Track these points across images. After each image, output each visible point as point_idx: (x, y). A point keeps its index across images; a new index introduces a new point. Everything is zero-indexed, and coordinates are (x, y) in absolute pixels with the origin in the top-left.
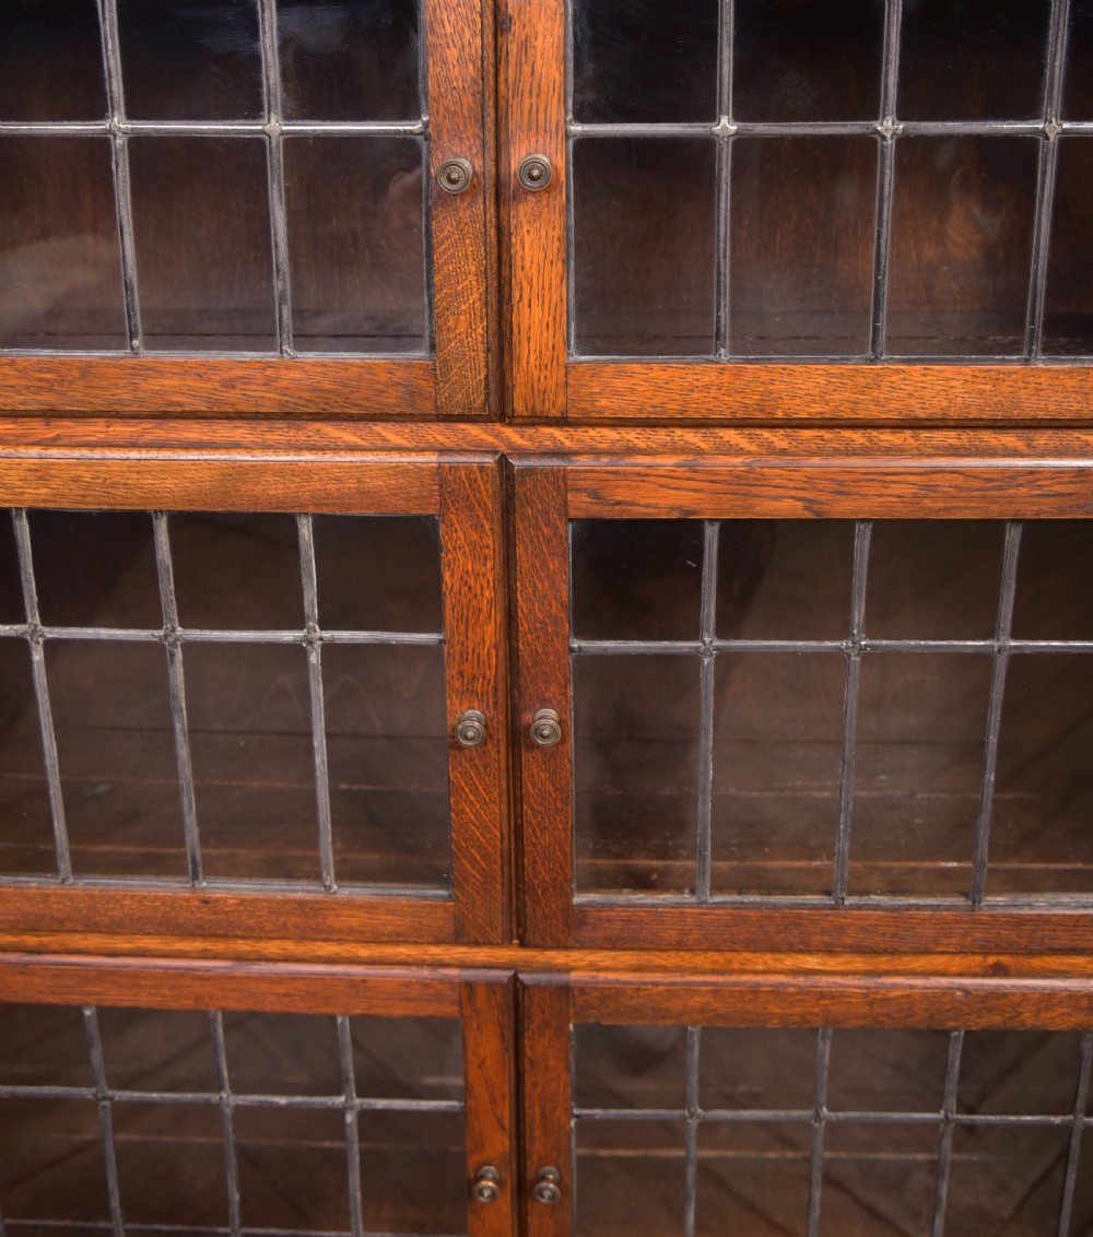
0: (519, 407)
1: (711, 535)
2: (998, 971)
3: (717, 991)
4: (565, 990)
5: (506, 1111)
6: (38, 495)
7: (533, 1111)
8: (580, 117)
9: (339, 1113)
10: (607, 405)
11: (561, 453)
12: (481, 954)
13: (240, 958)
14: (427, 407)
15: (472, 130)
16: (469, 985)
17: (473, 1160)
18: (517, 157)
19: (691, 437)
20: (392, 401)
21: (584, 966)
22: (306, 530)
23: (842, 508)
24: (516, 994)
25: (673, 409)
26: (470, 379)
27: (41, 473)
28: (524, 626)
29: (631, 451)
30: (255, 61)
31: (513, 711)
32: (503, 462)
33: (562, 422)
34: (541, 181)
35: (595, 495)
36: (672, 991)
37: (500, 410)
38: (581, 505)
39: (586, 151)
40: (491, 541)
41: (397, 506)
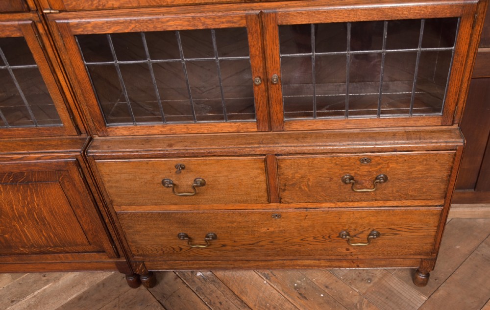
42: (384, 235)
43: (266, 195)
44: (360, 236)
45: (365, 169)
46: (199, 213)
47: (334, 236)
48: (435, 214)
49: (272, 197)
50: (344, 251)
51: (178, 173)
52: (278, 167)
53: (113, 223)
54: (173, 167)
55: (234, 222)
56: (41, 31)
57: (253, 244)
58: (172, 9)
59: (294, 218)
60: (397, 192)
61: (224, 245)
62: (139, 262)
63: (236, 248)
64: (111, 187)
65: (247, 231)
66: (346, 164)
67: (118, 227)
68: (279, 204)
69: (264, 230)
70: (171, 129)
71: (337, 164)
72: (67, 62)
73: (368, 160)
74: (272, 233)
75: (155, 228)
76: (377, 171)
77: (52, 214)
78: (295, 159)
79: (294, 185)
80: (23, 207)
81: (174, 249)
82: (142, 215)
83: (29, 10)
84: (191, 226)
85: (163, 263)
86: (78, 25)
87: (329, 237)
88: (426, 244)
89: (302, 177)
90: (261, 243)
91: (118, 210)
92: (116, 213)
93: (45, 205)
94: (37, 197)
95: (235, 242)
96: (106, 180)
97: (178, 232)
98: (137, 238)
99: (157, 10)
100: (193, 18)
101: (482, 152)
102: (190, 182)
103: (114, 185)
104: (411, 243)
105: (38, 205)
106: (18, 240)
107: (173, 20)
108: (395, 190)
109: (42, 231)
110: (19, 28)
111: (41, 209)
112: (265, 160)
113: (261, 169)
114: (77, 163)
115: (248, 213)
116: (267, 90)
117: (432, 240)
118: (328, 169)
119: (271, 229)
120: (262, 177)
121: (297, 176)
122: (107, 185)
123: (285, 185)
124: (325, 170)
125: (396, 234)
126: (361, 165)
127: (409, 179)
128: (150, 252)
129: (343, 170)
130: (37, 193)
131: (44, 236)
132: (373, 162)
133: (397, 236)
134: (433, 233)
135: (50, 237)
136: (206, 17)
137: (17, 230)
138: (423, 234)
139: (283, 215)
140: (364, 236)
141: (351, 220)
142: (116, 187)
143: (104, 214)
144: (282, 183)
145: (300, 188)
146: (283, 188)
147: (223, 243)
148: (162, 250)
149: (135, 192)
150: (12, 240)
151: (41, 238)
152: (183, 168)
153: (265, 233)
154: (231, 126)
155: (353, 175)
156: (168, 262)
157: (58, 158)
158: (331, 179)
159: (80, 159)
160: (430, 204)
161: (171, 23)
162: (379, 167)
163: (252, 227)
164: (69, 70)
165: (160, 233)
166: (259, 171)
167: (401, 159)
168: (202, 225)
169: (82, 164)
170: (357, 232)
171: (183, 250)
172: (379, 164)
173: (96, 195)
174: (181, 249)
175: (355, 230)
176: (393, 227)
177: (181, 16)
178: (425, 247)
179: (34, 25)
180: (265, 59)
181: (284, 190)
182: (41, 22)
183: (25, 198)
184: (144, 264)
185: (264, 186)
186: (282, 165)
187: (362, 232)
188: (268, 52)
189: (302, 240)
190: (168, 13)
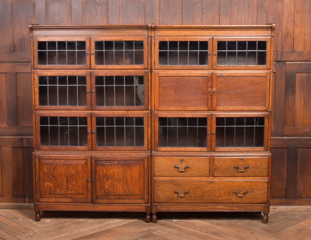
0: (92, 68)
1: (104, 77)
2: (127, 112)
3: (106, 114)
4: (95, 114)
5: (90, 125)
6: (59, 75)
7: (93, 125)
8: (95, 50)
9: (77, 127)
10: (97, 68)
11: (94, 72)
12: (89, 111)
13: (71, 112)
14: (85, 68)
15: (89, 51)
16: (88, 114)
17: (88, 130)
18: (91, 52)
19: (103, 70)
20: (83, 68)
21: (96, 112)
22: (77, 77)
23: (113, 75)
24: (91, 114)
25: (101, 68)
26: (88, 67)
27: (60, 73)
28: (92, 84)
29: (99, 71)
30: (75, 47)
31: (91, 90)
32: (91, 72)
33: (94, 69)
34: (93, 54)
35: (97, 74)
36: (103, 114)
37: (90, 69)
38: (96, 75)
39: (96, 52)
40: (90, 78)
41: (83, 75)
42: (249, 192)
43: (209, 173)
44: (241, 192)
45: (241, 163)
46: (184, 181)
47: (231, 192)
48: (266, 183)
49: (211, 174)
50: (235, 200)
51: (181, 163)
52: (214, 161)
53: (151, 184)
54: (180, 160)
55: (196, 185)
56: (149, 116)
57: (201, 196)
58: (188, 112)
59: (217, 183)
60: (252, 172)
61: (191, 197)
62: (155, 206)
63: (195, 198)
64: (157, 168)
65: (200, 189)
66: (235, 161)
67: (153, 187)
68: (212, 177)
69: (206, 189)
70: (179, 149)
71: (232, 161)
72: (153, 125)
73: (242, 159)
74: (209, 190)
75: (167, 187)
76: (245, 164)
77: (131, 179)
78: (219, 158)
79: (218, 168)
80: (122, 175)
81: (171, 198)
82: (164, 181)
83: (148, 110)
84: (180, 186)
85: (165, 206)
86: (160, 115)
87: (230, 193)
88: (265, 197)
89: (221, 165)
90: (204, 196)
91: (155, 178)
92: (154, 180)
93: (130, 175)
94: (129, 171)
95: (195, 195)
96: (156, 164)
97: (175, 189)
98: (158, 192)
99: (183, 112)
100: (193, 114)
101: (286, 180)
102: (184, 167)
103: (158, 167)
104: (259, 197)
105: (128, 174)
106: (113, 191)
107: (187, 114)
108: (251, 172)
109: (124, 187)
110: (144, 115)
111: (128, 176)
112: (210, 159)
113: (208, 162)
114: (148, 157)
115: (202, 181)
116: (211, 137)
117: (266, 195)
118: (230, 162)
119: (209, 189)
120: (208, 165)
121: (220, 165)
122: (155, 167)
123: (215, 169)
124: (229, 163)
125: (253, 192)
126: (240, 161)
127: (256, 167)
128: (162, 200)
129: (234, 163)
130: (130, 169)
131: (124, 189)
132: (244, 160)
133: (254, 193)
134: (267, 192)
135: (126, 190)
136: (197, 114)
137: (115, 186)
138: (263, 192)
139: (214, 182)
140: (242, 192)
141: (237, 184)
142: (158, 168)
143: (149, 180)
144: (215, 167)
145: (220, 170)
146: (214, 170)
147: (190, 195)
148: (166, 199)
149: (164, 170)
150: (111, 191)
151: (122, 190)
152: (183, 161)
153: (207, 190)
154: (199, 149)
155: (237, 165)
156: (167, 206)
157: (142, 155)
158: (231, 167)
159: (149, 156)
160: (264, 179)
161: (187, 115)
162: (246, 162)
163: (202, 187)
164: (153, 128)
165: (168, 190)
166: (207, 163)
167: (252, 159)
168: (184, 186)
169: (149, 158)
170: (240, 191)
171: (175, 199)
172: (246, 161)
173: (149, 172)
174: (174, 198)
175: (239, 189)
176: (252, 188)
177: (190, 114)
178: (264, 199)
179: (148, 114)
180: (211, 127)
181: (215, 171)
182: (150, 113)
183: (124, 171)
184: (157, 207)
185: (208, 169)
186: (215, 160)
187: (241, 191)
188: (213, 125)
189: (220, 194)
190: (186, 113)
